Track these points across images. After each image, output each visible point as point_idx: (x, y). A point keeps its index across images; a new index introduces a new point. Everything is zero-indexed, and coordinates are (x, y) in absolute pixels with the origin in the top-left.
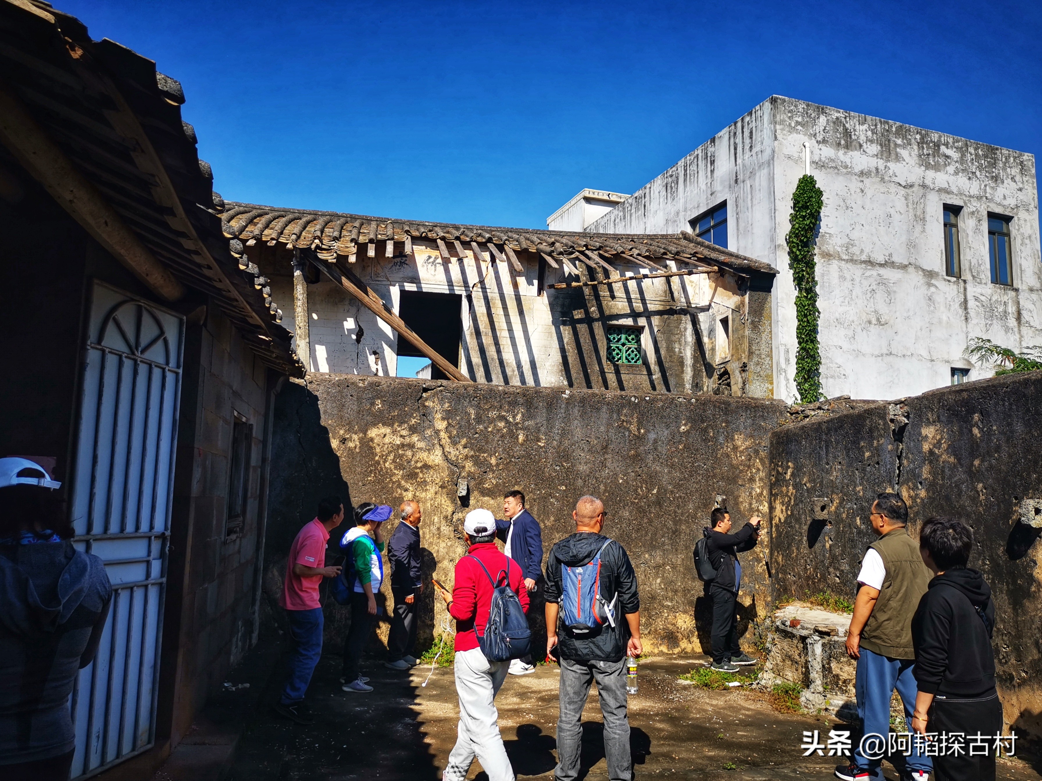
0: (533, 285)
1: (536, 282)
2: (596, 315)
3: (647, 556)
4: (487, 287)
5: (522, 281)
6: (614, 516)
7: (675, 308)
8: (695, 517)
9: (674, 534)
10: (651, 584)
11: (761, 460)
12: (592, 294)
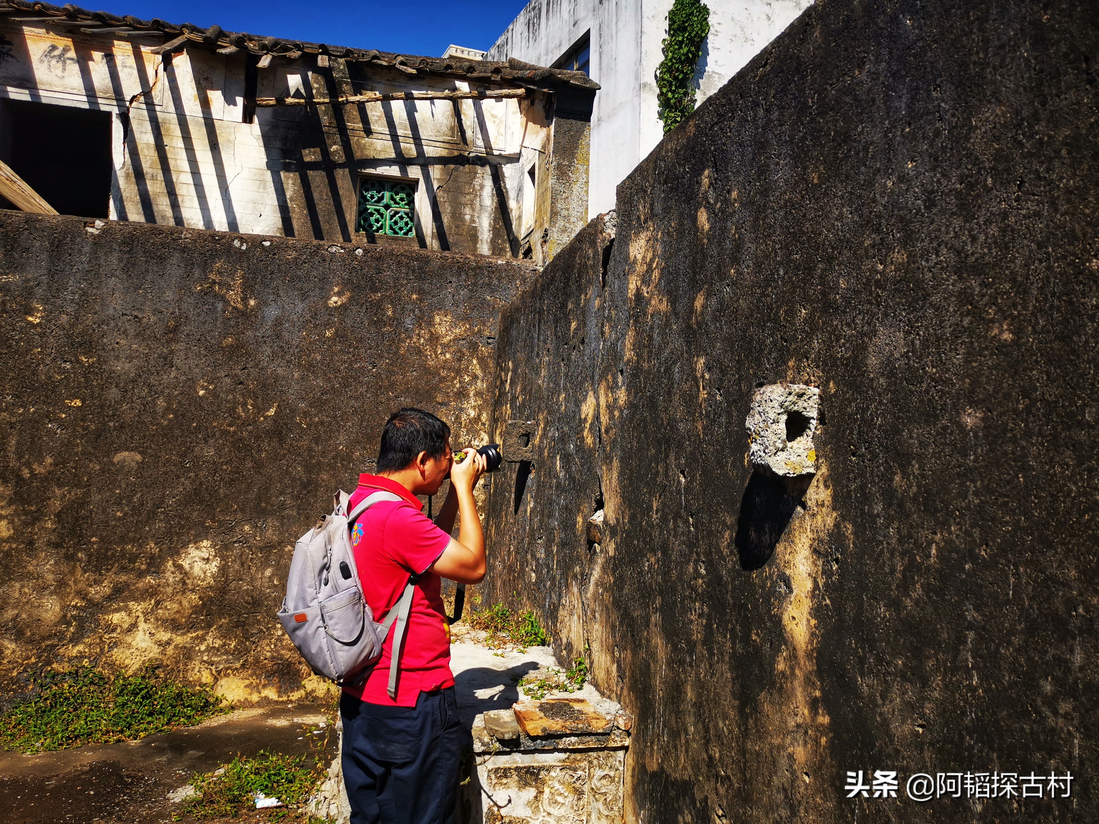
0: (235, 104)
1: (240, 100)
2: (340, 158)
3: (247, 528)
4: (156, 102)
5: (216, 97)
6: (184, 455)
7: (466, 154)
8: (348, 458)
9: (305, 488)
10: (253, 579)
11: (482, 361)
12: (334, 124)
